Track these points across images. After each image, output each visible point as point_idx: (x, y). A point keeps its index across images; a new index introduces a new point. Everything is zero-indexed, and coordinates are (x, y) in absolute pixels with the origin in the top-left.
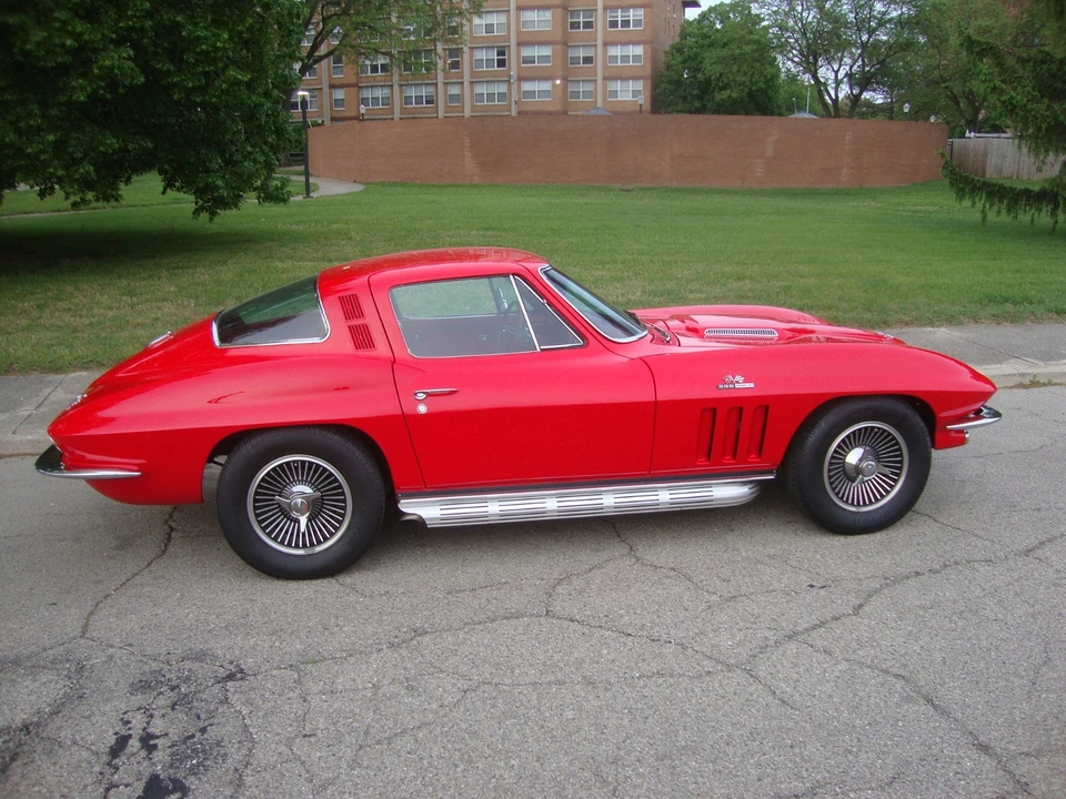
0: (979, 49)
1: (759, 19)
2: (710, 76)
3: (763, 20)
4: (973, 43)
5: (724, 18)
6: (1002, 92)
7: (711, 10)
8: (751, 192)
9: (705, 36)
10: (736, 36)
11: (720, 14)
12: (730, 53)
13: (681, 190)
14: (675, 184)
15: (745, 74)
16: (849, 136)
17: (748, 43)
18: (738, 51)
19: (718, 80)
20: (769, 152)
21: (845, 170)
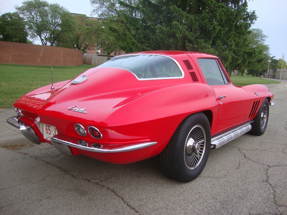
0: (113, 30)
1: (22, 19)
2: (9, 34)
3: (25, 19)
4: (112, 28)
5: (11, 18)
6: (132, 39)
7: (6, 14)
8: (37, 67)
9: (5, 22)
10: (18, 23)
11: (10, 16)
12: (15, 27)
13: (16, 65)
14: (14, 63)
15: (21, 34)
16: (62, 52)
17: (22, 25)
18: (19, 27)
19: (11, 35)
20: (41, 55)
21: (61, 61)
